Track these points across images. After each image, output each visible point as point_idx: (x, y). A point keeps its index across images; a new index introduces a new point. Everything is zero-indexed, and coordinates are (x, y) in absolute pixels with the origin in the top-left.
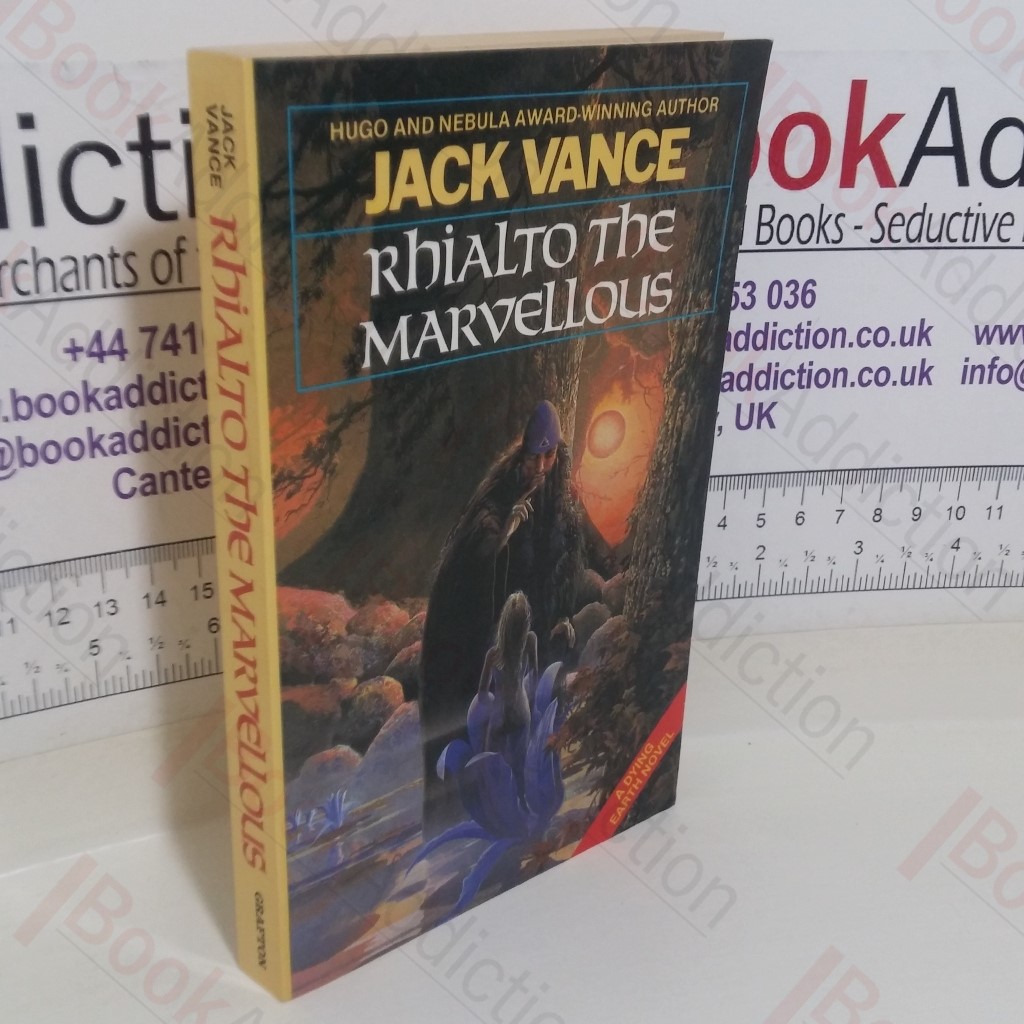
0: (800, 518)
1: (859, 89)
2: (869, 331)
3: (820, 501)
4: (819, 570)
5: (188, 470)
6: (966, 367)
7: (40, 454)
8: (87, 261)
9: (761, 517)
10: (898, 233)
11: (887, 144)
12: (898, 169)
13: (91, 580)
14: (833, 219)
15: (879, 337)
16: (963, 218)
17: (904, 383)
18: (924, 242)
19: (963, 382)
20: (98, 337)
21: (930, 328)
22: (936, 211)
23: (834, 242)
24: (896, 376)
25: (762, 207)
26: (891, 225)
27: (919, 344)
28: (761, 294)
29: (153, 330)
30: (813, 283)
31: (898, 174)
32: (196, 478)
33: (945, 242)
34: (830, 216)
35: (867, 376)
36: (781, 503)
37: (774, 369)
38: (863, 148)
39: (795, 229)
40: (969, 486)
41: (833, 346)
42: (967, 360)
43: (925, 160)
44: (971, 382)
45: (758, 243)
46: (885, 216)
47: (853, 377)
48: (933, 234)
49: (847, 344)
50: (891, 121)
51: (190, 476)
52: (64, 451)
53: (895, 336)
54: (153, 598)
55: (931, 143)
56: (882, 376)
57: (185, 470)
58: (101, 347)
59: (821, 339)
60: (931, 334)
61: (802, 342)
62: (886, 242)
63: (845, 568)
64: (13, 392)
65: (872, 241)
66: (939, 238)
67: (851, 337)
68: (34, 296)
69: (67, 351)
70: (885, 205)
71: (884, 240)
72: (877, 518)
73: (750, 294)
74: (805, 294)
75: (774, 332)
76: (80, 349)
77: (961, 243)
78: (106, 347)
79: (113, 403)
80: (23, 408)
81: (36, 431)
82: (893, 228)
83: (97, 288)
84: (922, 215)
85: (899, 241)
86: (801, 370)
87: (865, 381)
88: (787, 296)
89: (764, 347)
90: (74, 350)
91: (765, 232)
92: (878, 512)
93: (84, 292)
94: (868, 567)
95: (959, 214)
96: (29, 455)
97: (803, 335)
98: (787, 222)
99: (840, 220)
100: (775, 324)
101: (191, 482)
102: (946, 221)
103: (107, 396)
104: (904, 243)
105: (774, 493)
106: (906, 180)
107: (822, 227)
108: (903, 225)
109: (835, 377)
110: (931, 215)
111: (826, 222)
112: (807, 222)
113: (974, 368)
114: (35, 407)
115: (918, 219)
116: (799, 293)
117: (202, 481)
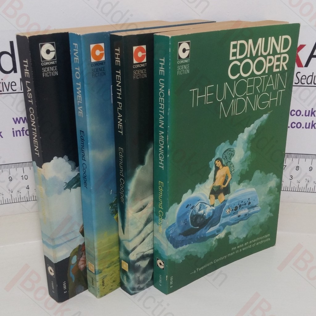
2: (294, 111)
24: (303, 125)
27: (311, 116)
31: (304, 64)
35: (293, 125)
43: (313, 59)
53: (303, 113)
60: (315, 113)
70: (300, 72)
82: (302, 80)
84: (312, 76)
85: (304, 84)
87: (293, 126)
92: (298, 167)
104: (306, 84)
106: (307, 65)
108: (305, 79)
110: (315, 76)
115: (310, 78)
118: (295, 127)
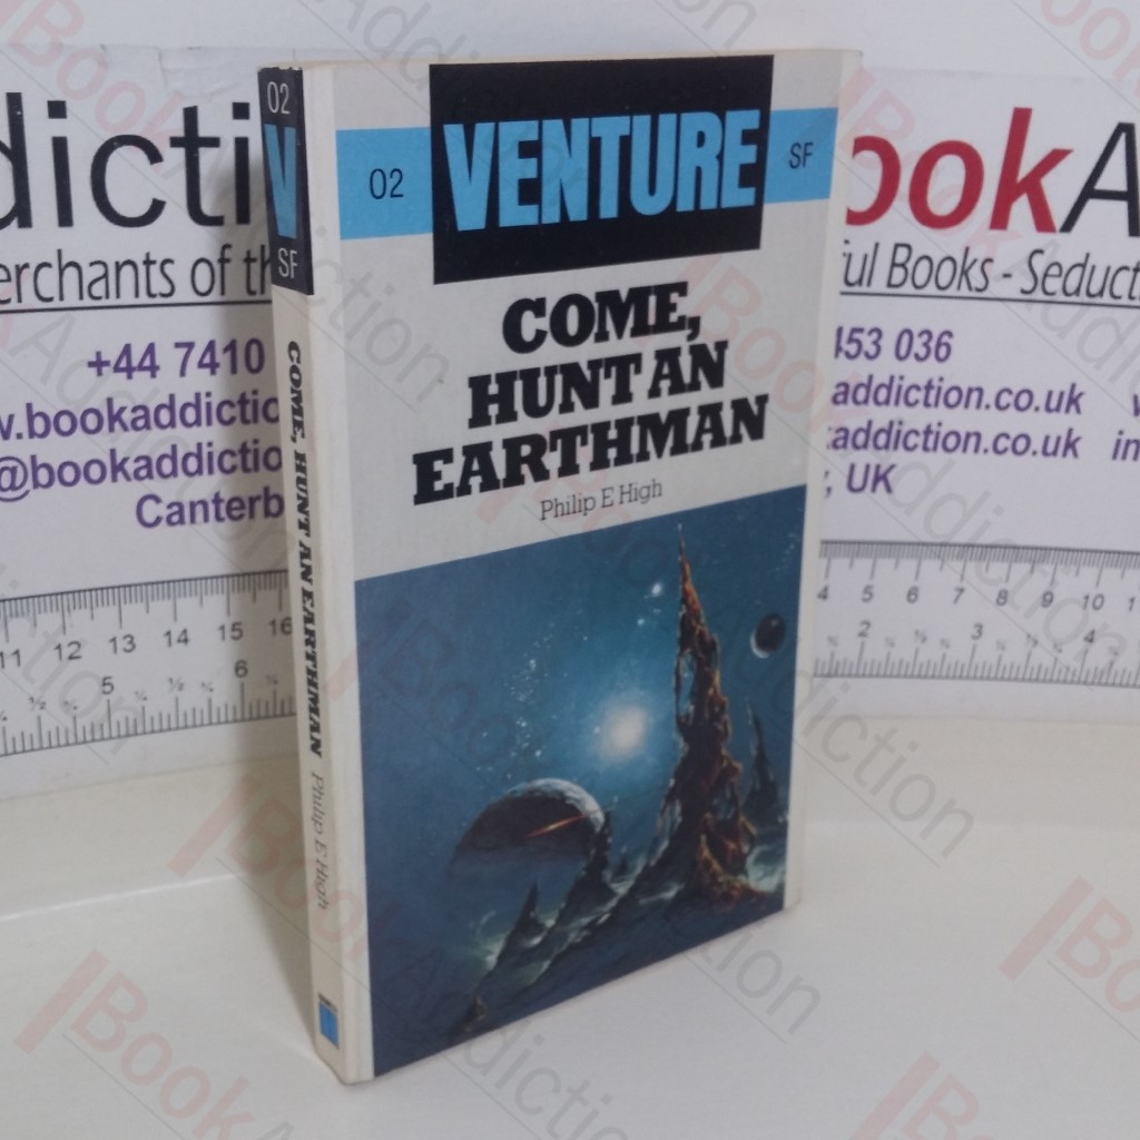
0: (912, 594)
1: (1021, 119)
3: (937, 577)
4: (931, 653)
5: (221, 501)
6: (1119, 442)
7: (55, 475)
8: (119, 267)
9: (868, 591)
10: (1053, 284)
11: (1049, 183)
12: (1059, 212)
13: (107, 614)
14: (978, 265)
15: (1021, 400)
16: (1131, 274)
17: (1045, 453)
18: (1083, 297)
19: (1115, 456)
20: (127, 350)
21: (1081, 395)
22: (1100, 261)
23: (979, 290)
24: (1037, 444)
25: (897, 246)
26: (1046, 275)
27: (1067, 410)
28: (888, 344)
29: (190, 346)
30: (949, 334)
32: (229, 509)
33: (1107, 298)
34: (975, 261)
35: (1003, 443)
36: (893, 576)
37: (896, 427)
38: (1021, 186)
39: (934, 273)
40: (1111, 574)
41: (967, 406)
42: (1121, 433)
44: (1124, 457)
45: (890, 285)
46: (1040, 264)
47: (987, 442)
48: (1094, 289)
49: (983, 405)
50: (1055, 157)
51: (223, 507)
52: (82, 473)
53: (1040, 400)
54: (175, 636)
55: (1101, 185)
56: (1021, 444)
57: (217, 500)
58: (129, 361)
59: (953, 397)
61: (932, 400)
62: (1039, 295)
63: (960, 652)
64: (29, 406)
65: (1023, 292)
66: (1101, 293)
67: (989, 398)
68: (56, 303)
69: (91, 364)
71: (1037, 291)
72: (1002, 601)
73: (876, 343)
74: (939, 346)
75: (900, 387)
76: (107, 363)
77: (1125, 301)
78: (135, 363)
79: (141, 423)
80: (39, 425)
81: (53, 450)
83: (127, 296)
84: (1083, 266)
86: (928, 431)
88: (918, 348)
89: (887, 402)
90: (98, 364)
91: (898, 274)
93: (112, 301)
94: (987, 653)
95: (1126, 268)
96: (43, 476)
97: (933, 393)
98: (924, 265)
99: (987, 266)
100: (902, 378)
101: (223, 513)
102: (1110, 277)
103: (134, 415)
105: (885, 565)
107: (965, 273)
109: (966, 441)
111: (970, 267)
112: (948, 266)
113: (1128, 443)
114: (52, 424)
116: (933, 345)
117: (235, 513)
118: (1006, 450)
